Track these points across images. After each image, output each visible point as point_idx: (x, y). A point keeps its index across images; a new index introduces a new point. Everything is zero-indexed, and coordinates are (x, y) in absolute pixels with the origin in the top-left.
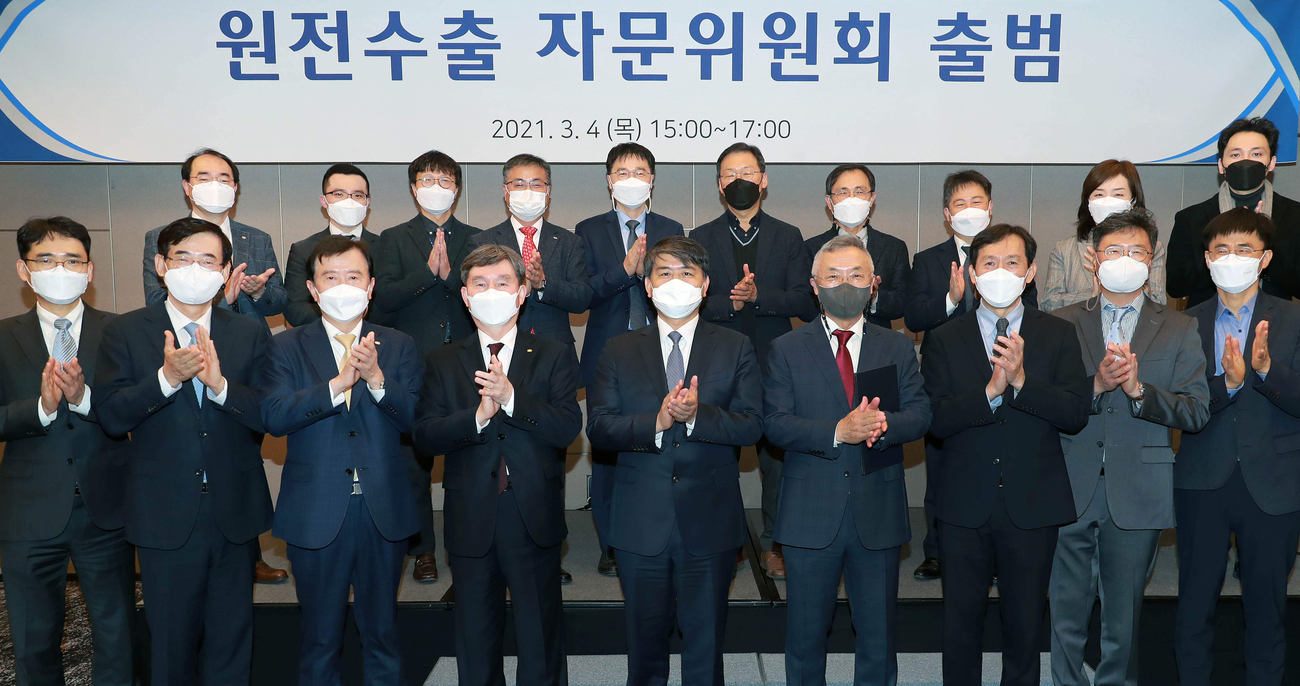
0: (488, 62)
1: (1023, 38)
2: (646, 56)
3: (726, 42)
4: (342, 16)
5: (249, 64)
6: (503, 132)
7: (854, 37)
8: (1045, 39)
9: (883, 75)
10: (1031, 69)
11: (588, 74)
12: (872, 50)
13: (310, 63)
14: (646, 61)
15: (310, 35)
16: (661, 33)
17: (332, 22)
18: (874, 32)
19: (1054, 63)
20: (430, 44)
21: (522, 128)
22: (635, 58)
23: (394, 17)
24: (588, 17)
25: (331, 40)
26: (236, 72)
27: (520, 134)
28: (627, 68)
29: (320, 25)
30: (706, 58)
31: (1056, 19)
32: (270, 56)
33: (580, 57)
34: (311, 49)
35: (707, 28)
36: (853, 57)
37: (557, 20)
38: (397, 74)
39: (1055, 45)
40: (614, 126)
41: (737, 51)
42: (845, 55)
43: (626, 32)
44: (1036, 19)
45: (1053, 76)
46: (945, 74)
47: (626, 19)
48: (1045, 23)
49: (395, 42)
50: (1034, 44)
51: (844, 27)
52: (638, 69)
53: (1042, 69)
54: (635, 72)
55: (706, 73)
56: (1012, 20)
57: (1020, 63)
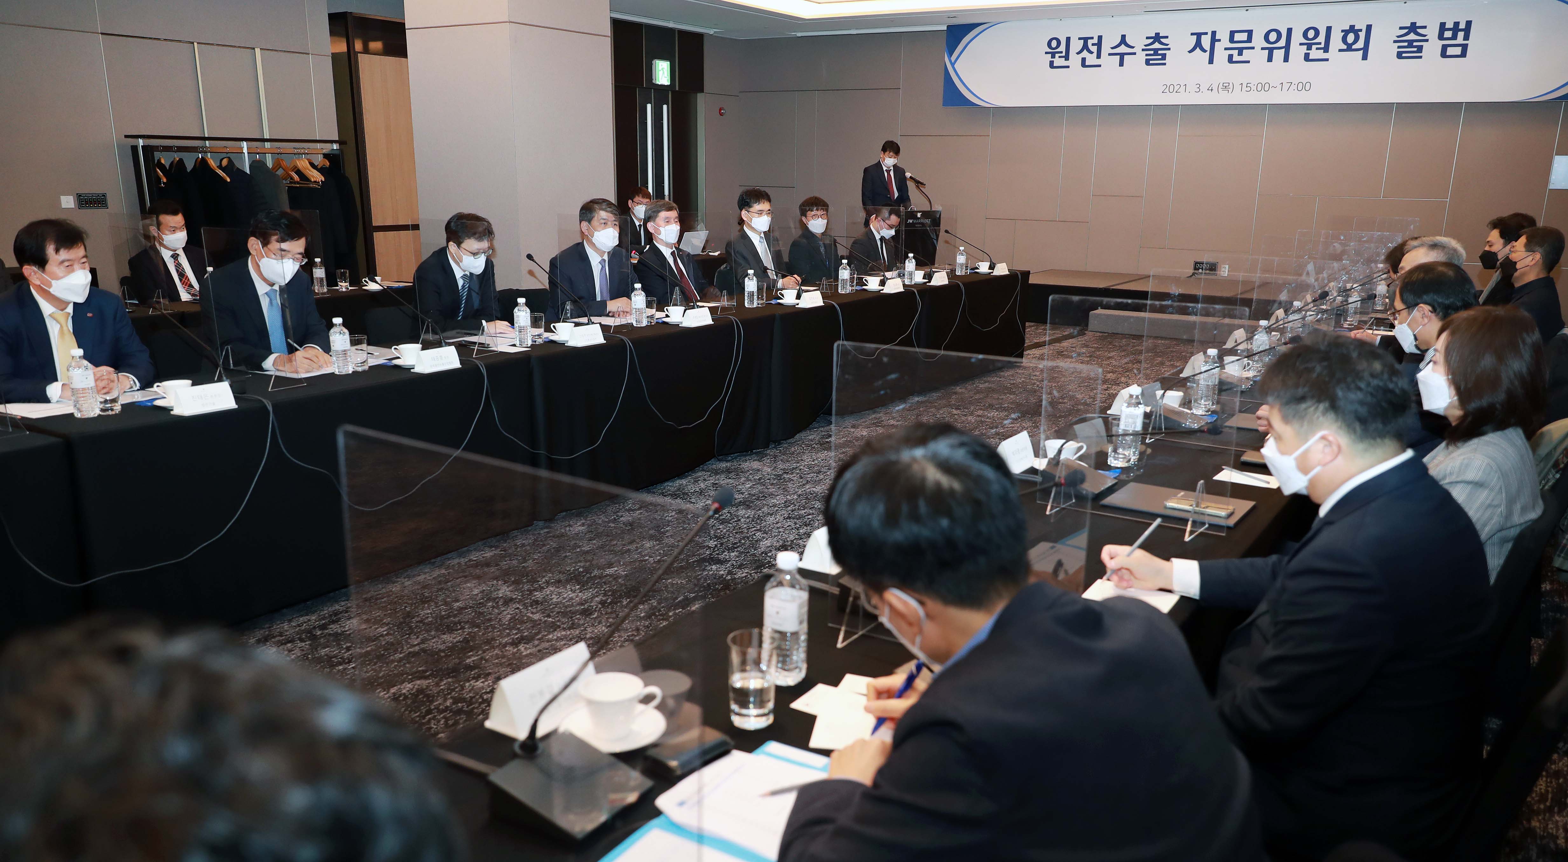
0: (1164, 57)
1: (1448, 34)
2: (1240, 51)
3: (1282, 43)
4: (1100, 38)
5: (1058, 61)
6: (1167, 90)
7: (1351, 38)
8: (1461, 35)
9: (1365, 57)
10: (1450, 51)
11: (1211, 61)
12: (1360, 44)
13: (1084, 60)
14: (1240, 54)
15: (1085, 47)
16: (1249, 40)
17: (1095, 41)
18: (1362, 35)
19: (1465, 48)
20: (1138, 50)
21: (1176, 88)
22: (1235, 52)
23: (1123, 37)
24: (1214, 33)
25: (1094, 49)
26: (1052, 65)
27: (1175, 91)
28: (1230, 57)
29: (1090, 42)
30: (1271, 51)
31: (1469, 23)
32: (1067, 58)
33: (1208, 53)
34: (1085, 54)
35: (1273, 37)
36: (1349, 48)
37: (1199, 35)
38: (1121, 64)
39: (1466, 37)
40: (1221, 86)
41: (1287, 47)
42: (1345, 47)
43: (1232, 40)
44: (1457, 24)
45: (1463, 54)
46: (1400, 56)
47: (1232, 33)
48: (1462, 26)
49: (1123, 49)
50: (1454, 37)
51: (1346, 33)
52: (1236, 58)
53: (1458, 51)
54: (1234, 60)
55: (1270, 59)
56: (1443, 25)
57: (1444, 48)
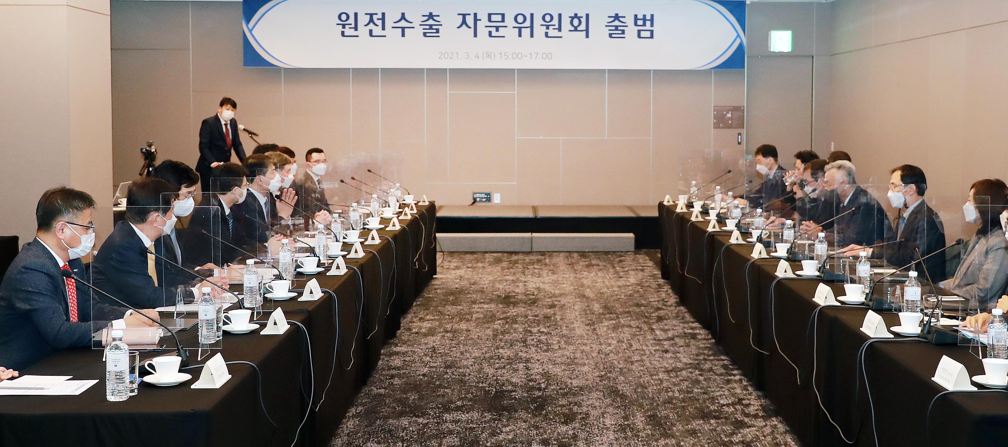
0: (438, 31)
1: (640, 22)
2: (497, 29)
3: (528, 23)
4: (383, 14)
5: (348, 31)
6: (443, 56)
7: (576, 22)
8: (648, 23)
9: (587, 36)
10: (643, 34)
11: (475, 35)
12: (583, 27)
13: (371, 31)
14: (497, 30)
15: (371, 20)
16: (503, 21)
17: (380, 16)
18: (584, 20)
19: (652, 32)
20: (416, 24)
21: (450, 55)
22: (493, 30)
23: (403, 14)
24: (475, 15)
25: (379, 23)
26: (343, 34)
27: (449, 57)
28: (490, 33)
29: (375, 17)
30: (520, 29)
31: (652, 16)
32: (356, 28)
33: (472, 29)
34: (371, 26)
35: (520, 19)
36: (576, 29)
37: (464, 16)
38: (403, 35)
39: (652, 25)
40: (485, 55)
41: (532, 27)
42: (573, 29)
43: (490, 20)
44: (644, 16)
45: (652, 37)
46: (610, 36)
47: (490, 15)
48: (648, 17)
49: (403, 24)
50: (644, 25)
51: (572, 18)
52: (494, 33)
53: (648, 34)
54: (493, 35)
55: (520, 35)
56: (636, 16)
57: (639, 31)
